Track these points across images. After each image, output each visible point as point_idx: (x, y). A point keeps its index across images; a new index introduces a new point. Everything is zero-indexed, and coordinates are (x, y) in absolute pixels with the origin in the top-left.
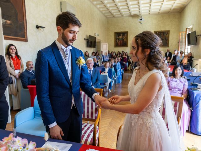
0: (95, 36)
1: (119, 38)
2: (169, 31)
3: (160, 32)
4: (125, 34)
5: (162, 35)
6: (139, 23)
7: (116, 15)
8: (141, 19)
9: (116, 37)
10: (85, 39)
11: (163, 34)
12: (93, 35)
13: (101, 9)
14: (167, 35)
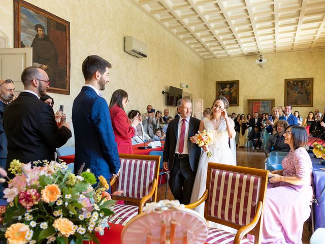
0: (182, 88)
1: (225, 91)
2: (312, 79)
3: (296, 81)
4: (234, 84)
5: (300, 87)
6: (259, 67)
7: (217, 54)
8: (261, 60)
9: (218, 89)
10: (163, 92)
11: (302, 85)
12: (178, 87)
13: (193, 46)
14: (308, 85)
